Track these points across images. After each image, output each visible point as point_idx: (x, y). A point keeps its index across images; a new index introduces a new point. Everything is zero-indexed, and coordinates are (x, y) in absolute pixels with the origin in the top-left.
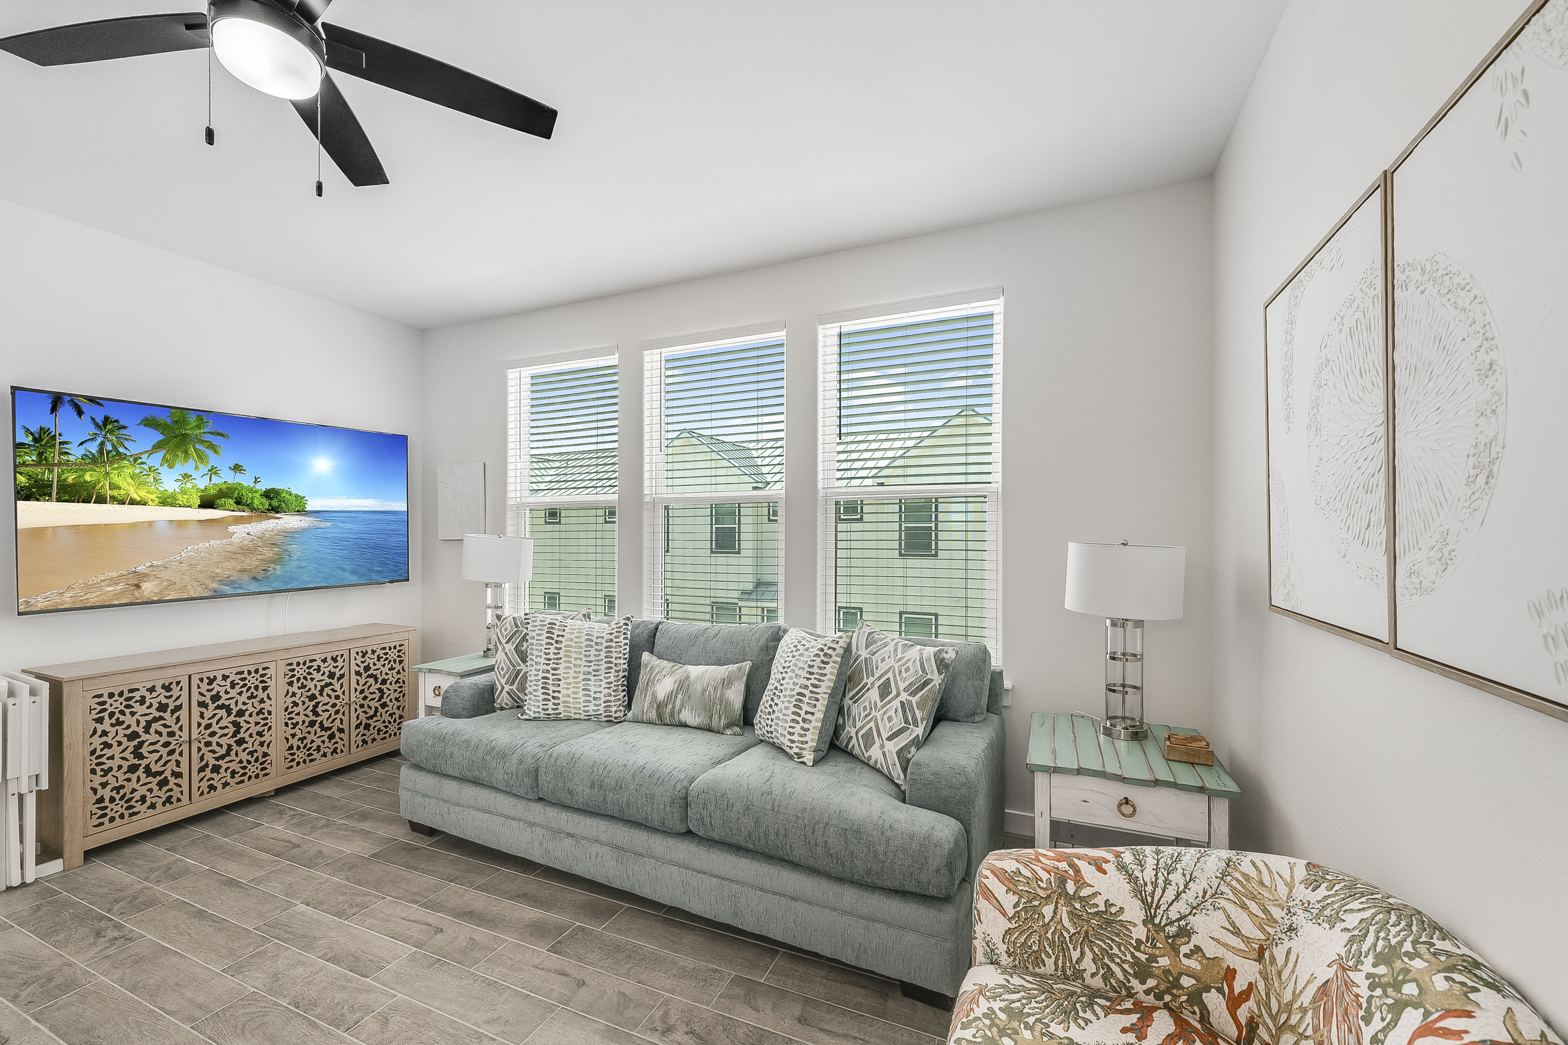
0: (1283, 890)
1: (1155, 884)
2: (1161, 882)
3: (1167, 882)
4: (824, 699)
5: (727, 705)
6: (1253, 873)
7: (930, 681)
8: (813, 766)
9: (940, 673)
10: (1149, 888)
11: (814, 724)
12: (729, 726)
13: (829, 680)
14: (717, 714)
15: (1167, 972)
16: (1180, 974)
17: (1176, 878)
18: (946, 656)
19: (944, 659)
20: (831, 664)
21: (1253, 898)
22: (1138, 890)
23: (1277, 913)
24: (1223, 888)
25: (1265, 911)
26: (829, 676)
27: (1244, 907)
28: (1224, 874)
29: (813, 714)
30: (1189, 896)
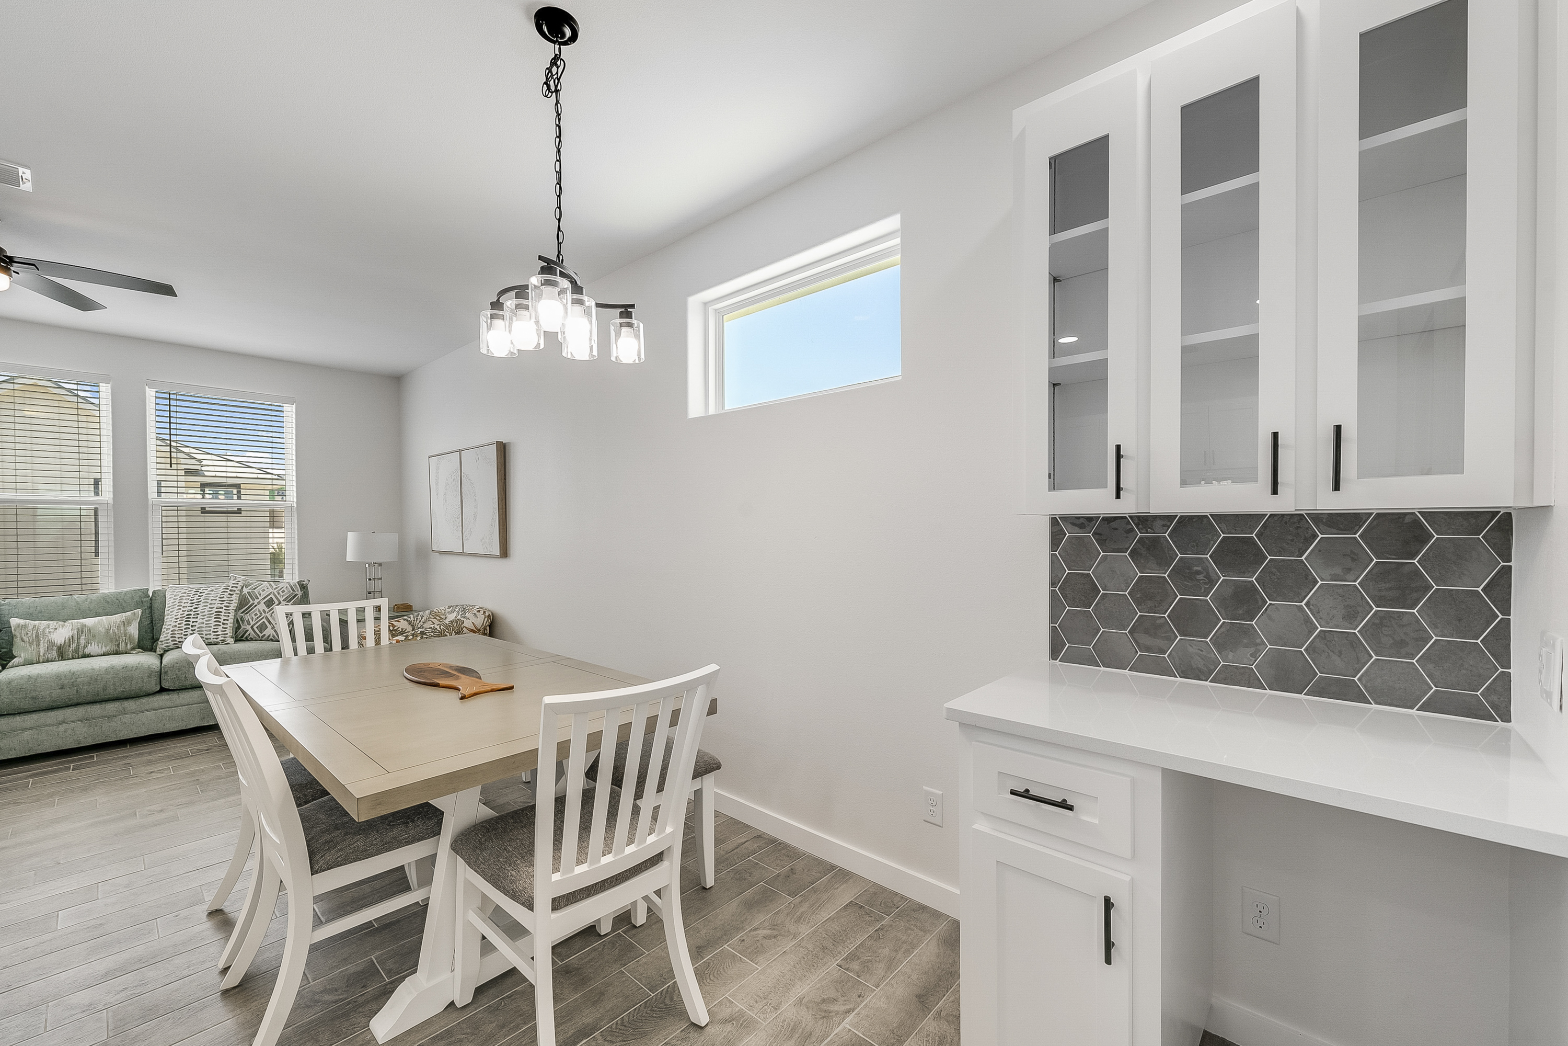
0: (443, 612)
1: (414, 621)
2: (415, 620)
3: (417, 619)
4: (232, 612)
5: (131, 638)
6: (437, 611)
7: (297, 595)
8: (234, 643)
9: (301, 591)
10: (413, 622)
11: (229, 625)
12: (133, 649)
13: (235, 603)
14: (123, 644)
15: (417, 636)
16: (413, 638)
17: (419, 617)
18: (304, 583)
19: (303, 584)
20: (235, 595)
21: (437, 616)
22: (410, 623)
23: (442, 617)
24: (431, 616)
25: (440, 617)
26: (234, 601)
27: (436, 618)
28: (430, 613)
29: (228, 620)
30: (423, 620)
